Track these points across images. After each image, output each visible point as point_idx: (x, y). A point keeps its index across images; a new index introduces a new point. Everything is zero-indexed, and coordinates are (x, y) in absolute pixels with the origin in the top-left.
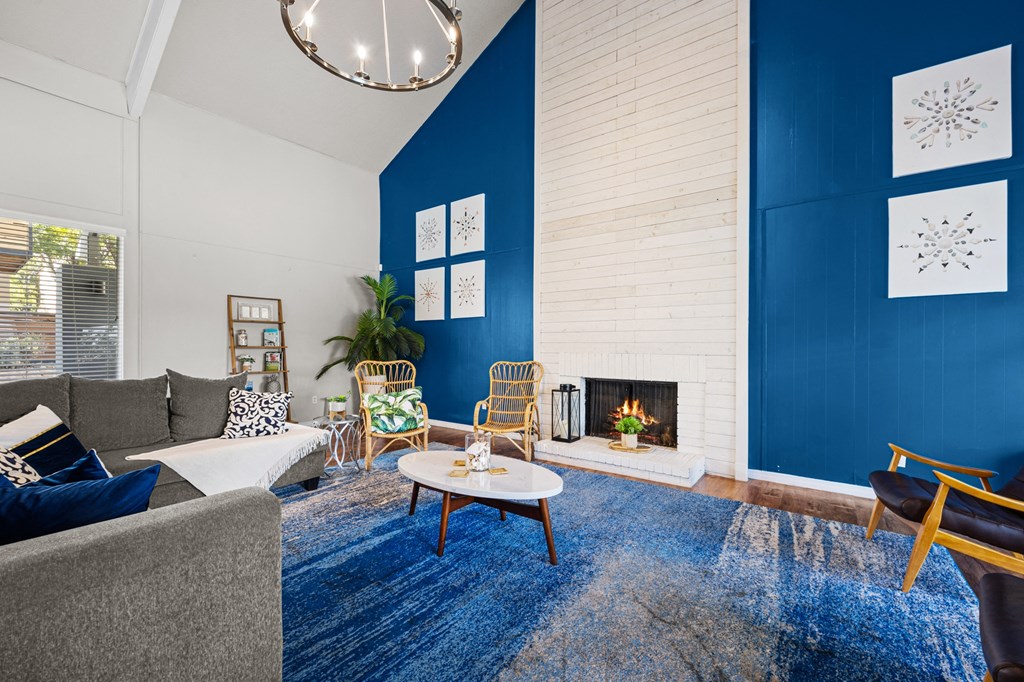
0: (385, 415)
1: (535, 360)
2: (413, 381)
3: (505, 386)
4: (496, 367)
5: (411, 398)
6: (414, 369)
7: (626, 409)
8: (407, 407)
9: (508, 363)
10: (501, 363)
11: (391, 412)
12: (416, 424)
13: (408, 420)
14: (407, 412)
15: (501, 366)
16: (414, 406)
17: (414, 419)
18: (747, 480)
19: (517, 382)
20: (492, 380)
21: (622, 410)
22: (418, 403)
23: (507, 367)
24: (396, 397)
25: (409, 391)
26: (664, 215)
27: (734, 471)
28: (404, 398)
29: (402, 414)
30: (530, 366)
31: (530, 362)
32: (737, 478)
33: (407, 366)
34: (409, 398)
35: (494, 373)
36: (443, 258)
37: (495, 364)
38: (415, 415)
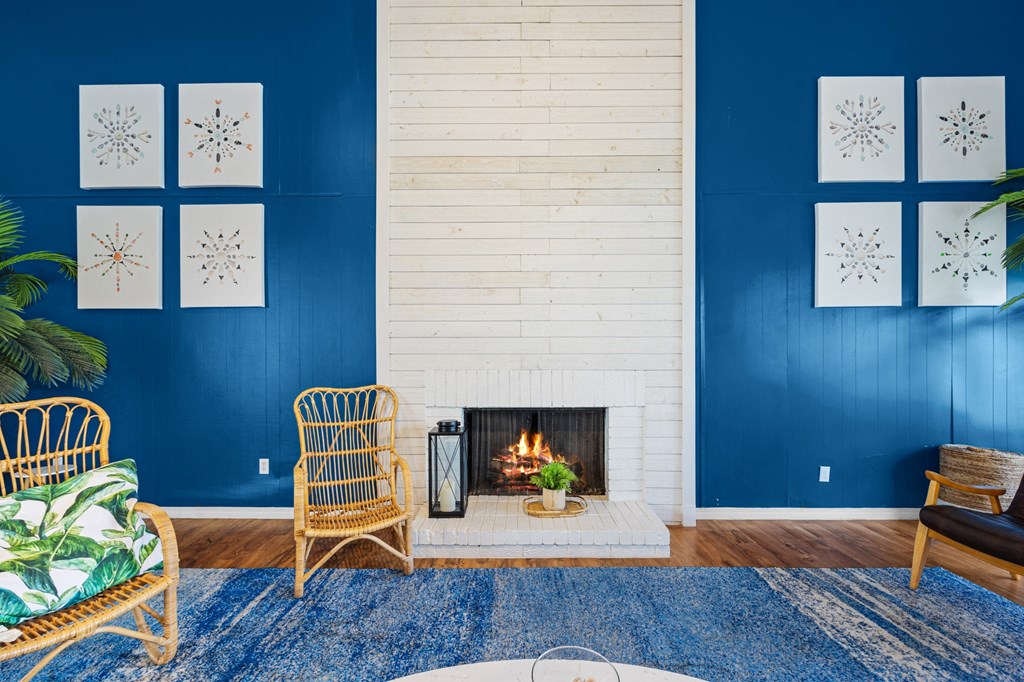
0: (13, 566)
1: (380, 382)
2: (103, 447)
3: (329, 433)
4: (307, 399)
5: (106, 495)
6: (104, 418)
7: (523, 447)
8: (94, 523)
9: (329, 390)
10: (316, 390)
11: (34, 552)
12: (134, 567)
13: (103, 563)
14: (99, 539)
15: (318, 397)
16: (120, 515)
17: (126, 554)
18: (694, 525)
19: (351, 424)
20: (301, 424)
21: (517, 449)
22: (130, 504)
23: (329, 398)
24: (47, 500)
25: (95, 478)
26: (590, 178)
27: (681, 516)
28: (82, 497)
29: (79, 549)
30: (373, 394)
31: (372, 387)
32: (685, 524)
33: (80, 413)
34: (99, 497)
35: (303, 410)
36: (159, 189)
37: (304, 394)
38: (128, 543)
